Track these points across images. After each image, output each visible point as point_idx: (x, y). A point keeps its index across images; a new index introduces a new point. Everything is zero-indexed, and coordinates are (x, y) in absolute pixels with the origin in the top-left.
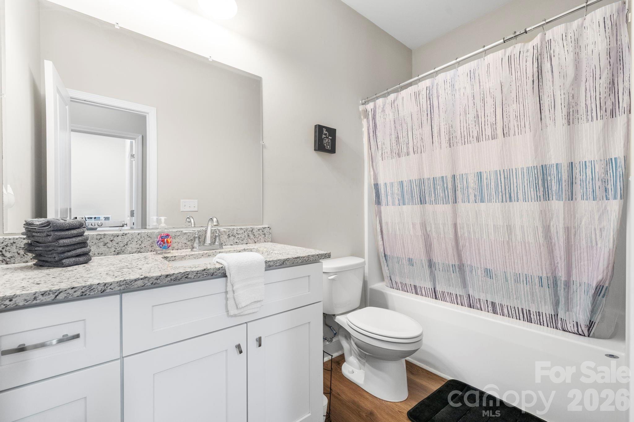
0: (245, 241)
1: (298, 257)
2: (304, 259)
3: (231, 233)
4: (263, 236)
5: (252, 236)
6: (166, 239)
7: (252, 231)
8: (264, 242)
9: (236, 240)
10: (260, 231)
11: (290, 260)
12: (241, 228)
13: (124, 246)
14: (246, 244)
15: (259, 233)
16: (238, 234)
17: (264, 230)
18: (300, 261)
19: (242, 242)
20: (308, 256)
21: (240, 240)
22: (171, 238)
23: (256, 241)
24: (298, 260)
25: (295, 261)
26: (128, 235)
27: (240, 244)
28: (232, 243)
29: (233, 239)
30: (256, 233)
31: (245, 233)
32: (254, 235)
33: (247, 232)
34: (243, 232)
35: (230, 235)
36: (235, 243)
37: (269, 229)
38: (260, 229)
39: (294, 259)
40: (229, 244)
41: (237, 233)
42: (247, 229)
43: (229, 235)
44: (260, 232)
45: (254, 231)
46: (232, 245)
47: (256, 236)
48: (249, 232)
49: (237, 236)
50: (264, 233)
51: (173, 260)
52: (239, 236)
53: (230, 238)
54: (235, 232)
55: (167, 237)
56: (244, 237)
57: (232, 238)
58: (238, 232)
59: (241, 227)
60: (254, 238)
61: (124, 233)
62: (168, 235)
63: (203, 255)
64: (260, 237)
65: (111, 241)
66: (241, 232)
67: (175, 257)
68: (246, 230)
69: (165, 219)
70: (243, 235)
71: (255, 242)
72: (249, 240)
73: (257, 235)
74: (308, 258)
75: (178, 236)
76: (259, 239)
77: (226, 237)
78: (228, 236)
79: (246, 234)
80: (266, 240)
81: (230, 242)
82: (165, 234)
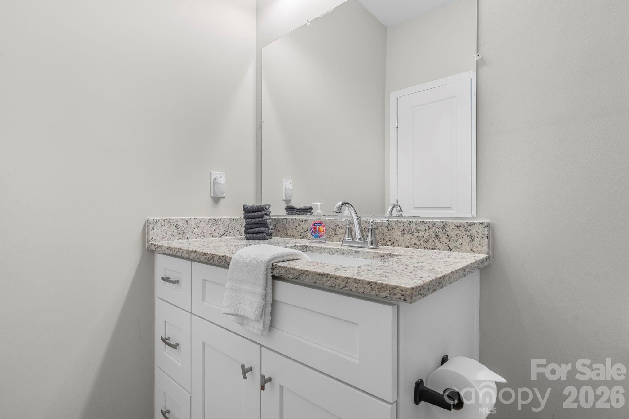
0: (430, 244)
1: (325, 274)
2: (337, 281)
3: (406, 228)
4: (469, 239)
5: (443, 237)
6: (318, 227)
7: (443, 228)
8: (468, 252)
9: (414, 241)
10: (461, 228)
11: (310, 276)
12: (424, 222)
13: (306, 231)
14: (433, 249)
15: (458, 232)
16: (418, 230)
17: (469, 228)
18: (328, 283)
19: (425, 246)
20: (346, 278)
21: (421, 242)
22: (324, 226)
23: (451, 246)
24: (325, 279)
25: (318, 279)
26: (308, 221)
27: (421, 248)
28: (409, 245)
29: (410, 239)
30: (452, 233)
31: (431, 230)
32: (448, 235)
33: (434, 228)
34: (427, 228)
35: (406, 232)
36: (413, 245)
37: (482, 226)
38: (460, 226)
39: (317, 276)
40: (404, 245)
41: (416, 229)
42: (434, 224)
43: (403, 230)
44: (461, 231)
45: (447, 228)
46: (407, 247)
47: (453, 238)
48: (437, 230)
49: (416, 234)
50: (469, 234)
51: (311, 251)
52: (420, 234)
53: (405, 236)
54: (413, 227)
55: (320, 225)
56: (428, 237)
57: (408, 236)
58: (418, 228)
59: (424, 220)
60: (447, 241)
61: (306, 219)
62: (320, 223)
63: (337, 252)
64: (461, 241)
65: (299, 225)
66: (423, 227)
67: (312, 247)
68: (433, 226)
69: (321, 205)
70: (427, 234)
71: (450, 249)
72: (438, 243)
73: (455, 236)
74: (344, 283)
75: (345, 226)
76: (457, 244)
77: (400, 233)
78: (403, 233)
79: (431, 232)
80: (475, 249)
81: (404, 242)
82: (318, 222)
